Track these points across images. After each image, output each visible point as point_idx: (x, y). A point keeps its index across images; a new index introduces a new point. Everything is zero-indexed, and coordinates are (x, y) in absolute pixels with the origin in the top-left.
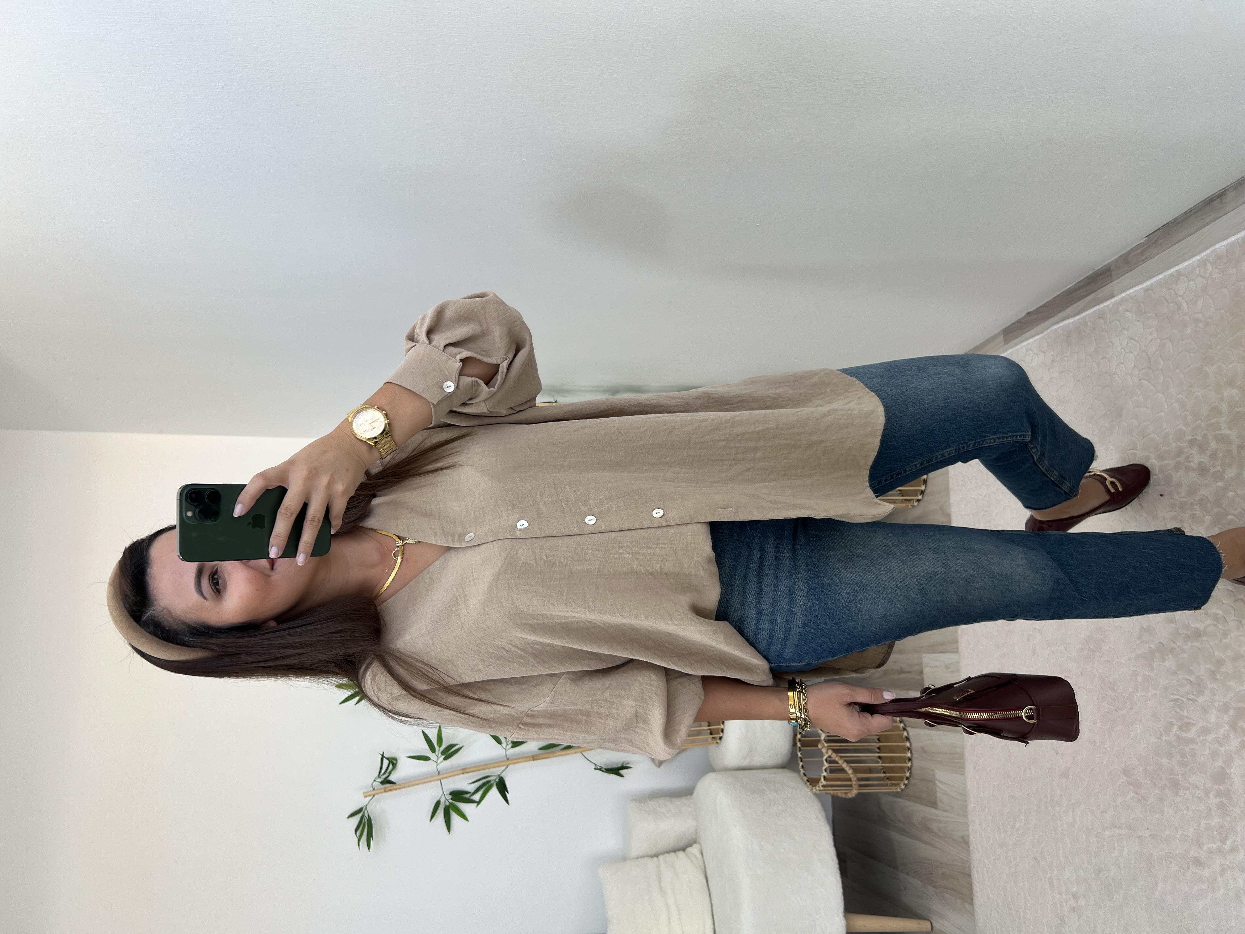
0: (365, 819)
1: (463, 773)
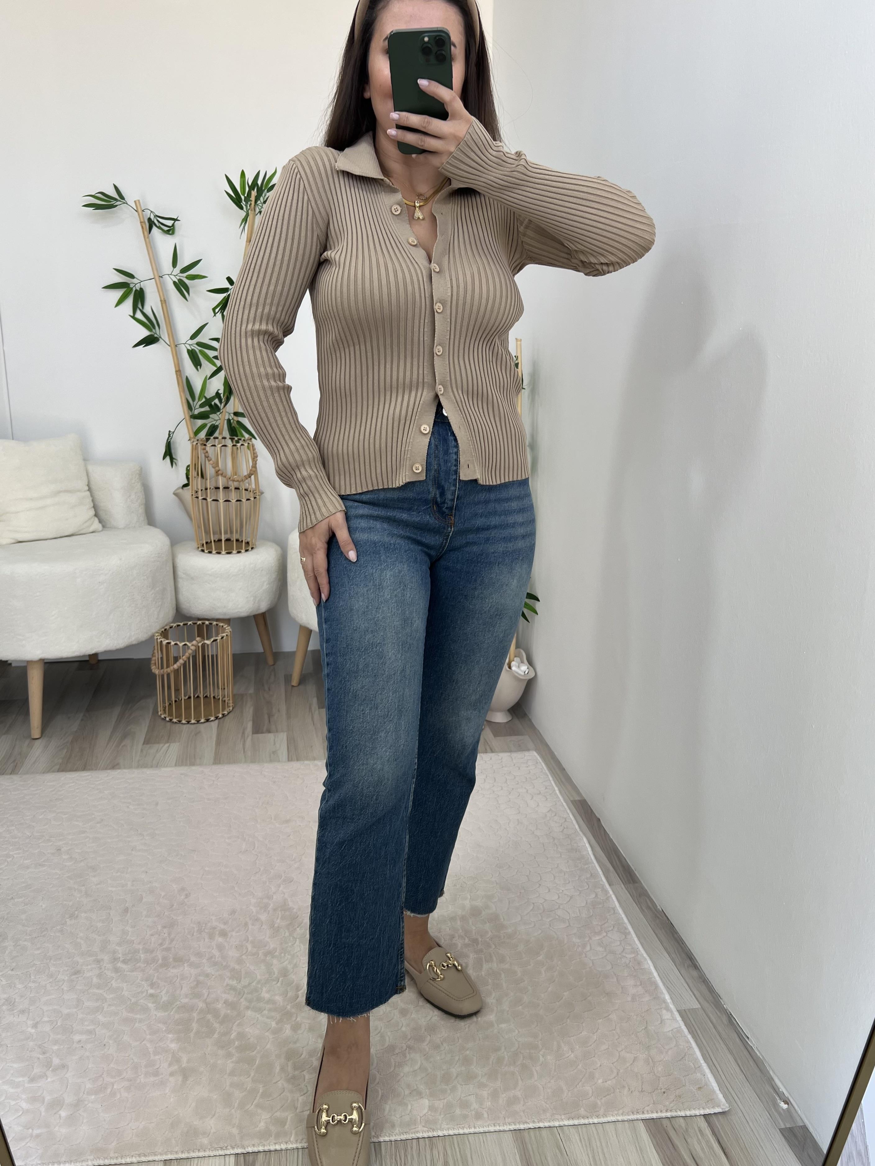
0: (113, 202)
1: (161, 301)
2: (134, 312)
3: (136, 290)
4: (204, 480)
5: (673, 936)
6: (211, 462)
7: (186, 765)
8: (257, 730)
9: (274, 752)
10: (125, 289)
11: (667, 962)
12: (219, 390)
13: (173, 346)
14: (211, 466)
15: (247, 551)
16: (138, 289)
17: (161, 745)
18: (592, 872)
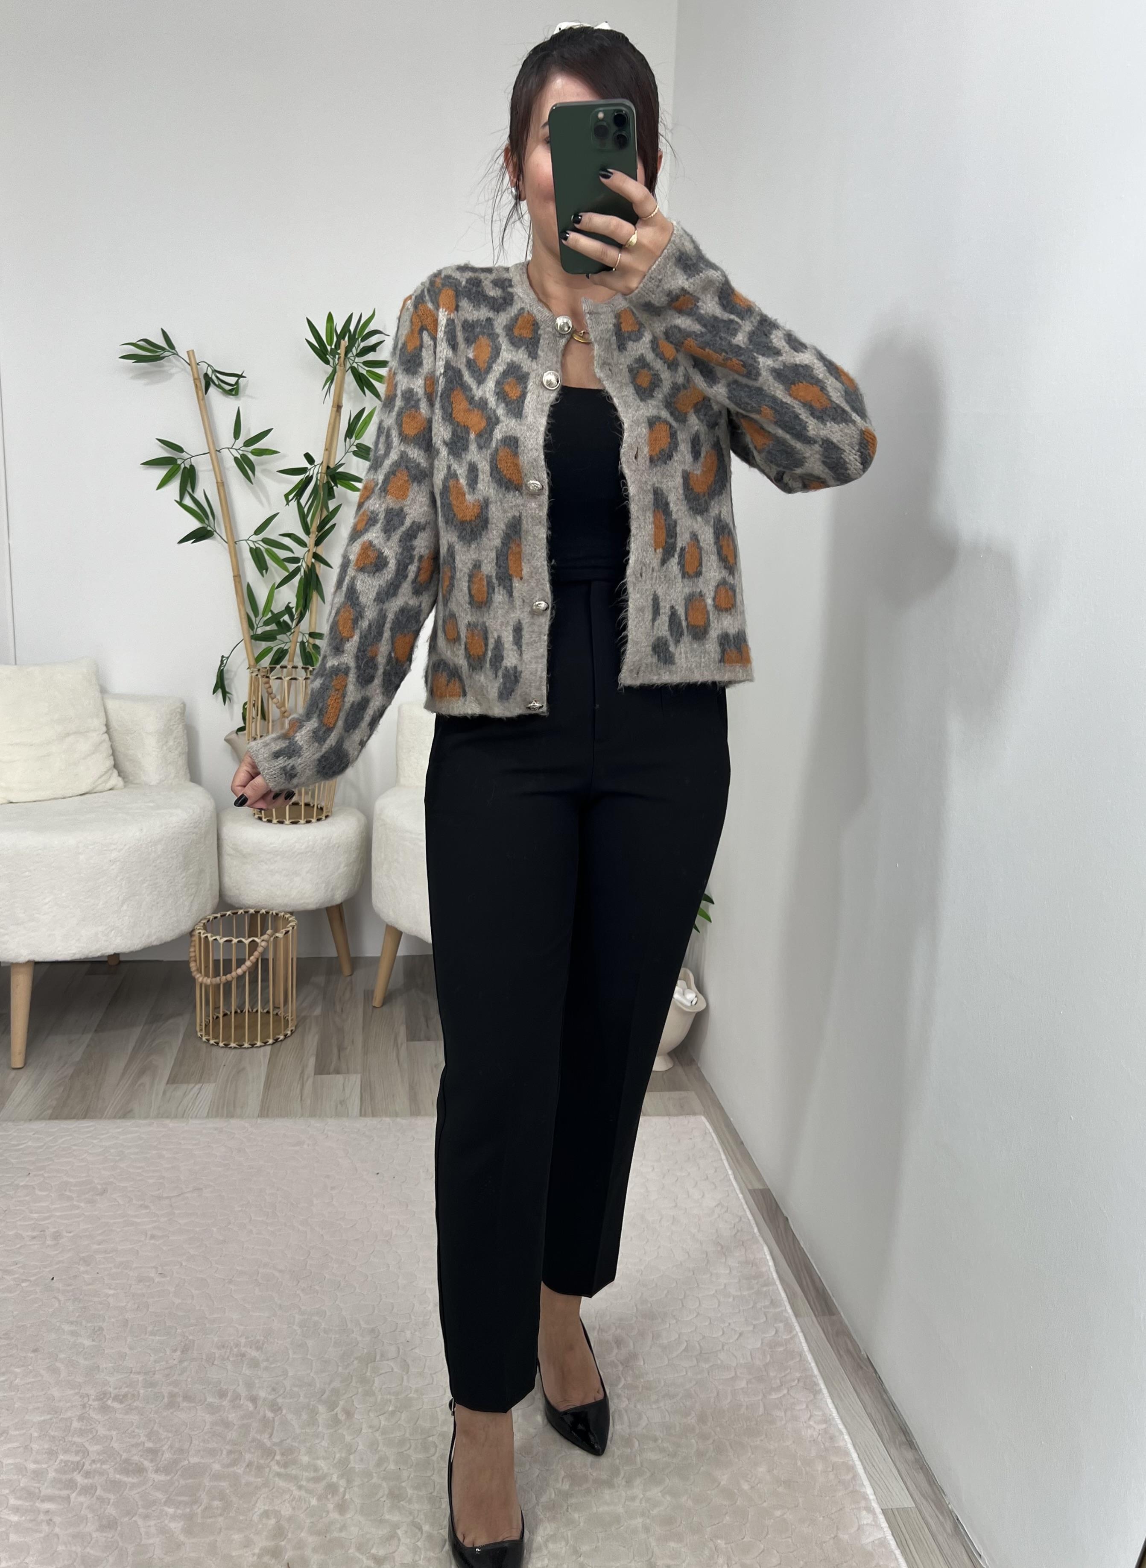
0: (160, 352)
1: (217, 483)
2: (182, 496)
3: (185, 468)
4: (266, 722)
5: (882, 1396)
6: (275, 700)
7: (222, 1116)
8: (321, 1069)
9: (342, 1102)
10: (171, 466)
11: (870, 1434)
12: (289, 603)
13: (231, 543)
14: (274, 706)
15: (319, 820)
16: (188, 466)
17: (191, 1086)
18: (773, 1298)
